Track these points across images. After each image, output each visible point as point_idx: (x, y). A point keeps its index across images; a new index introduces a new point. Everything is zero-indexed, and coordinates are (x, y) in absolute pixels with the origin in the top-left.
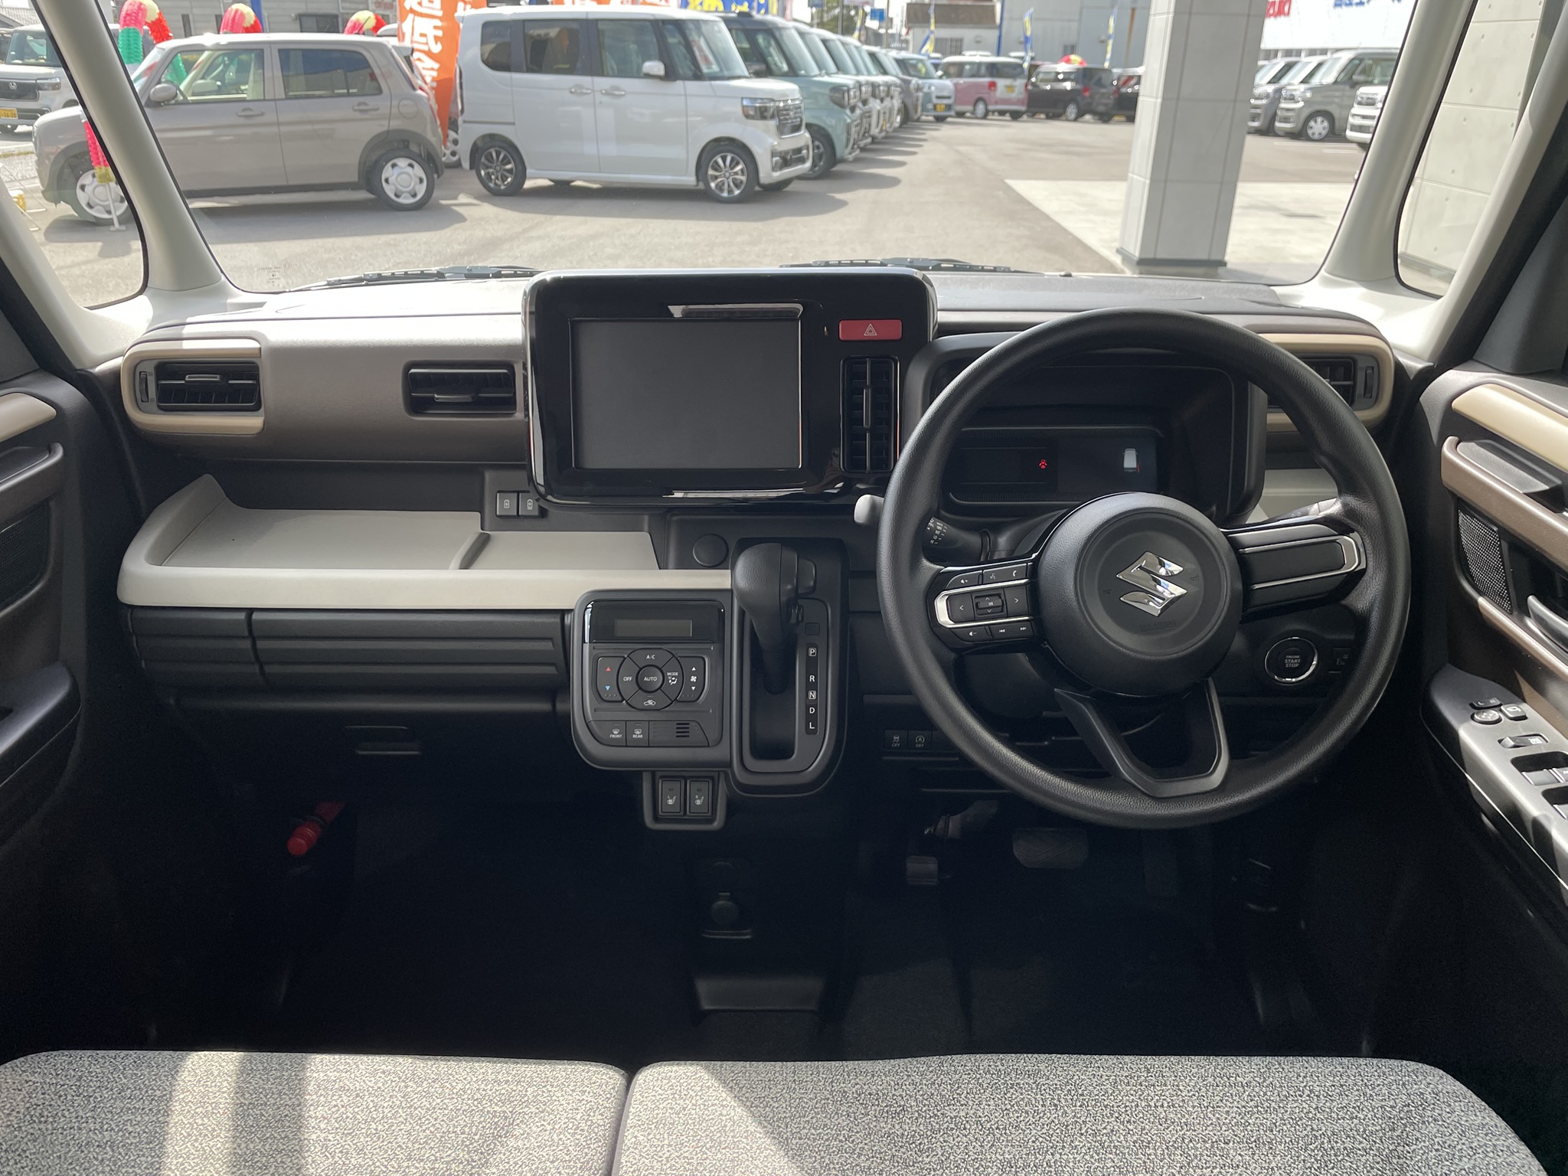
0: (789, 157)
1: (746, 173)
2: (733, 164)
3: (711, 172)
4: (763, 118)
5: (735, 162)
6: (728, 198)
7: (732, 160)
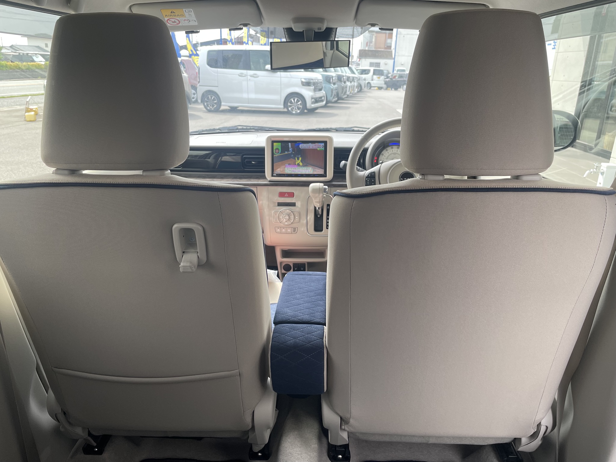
7: (297, 100)
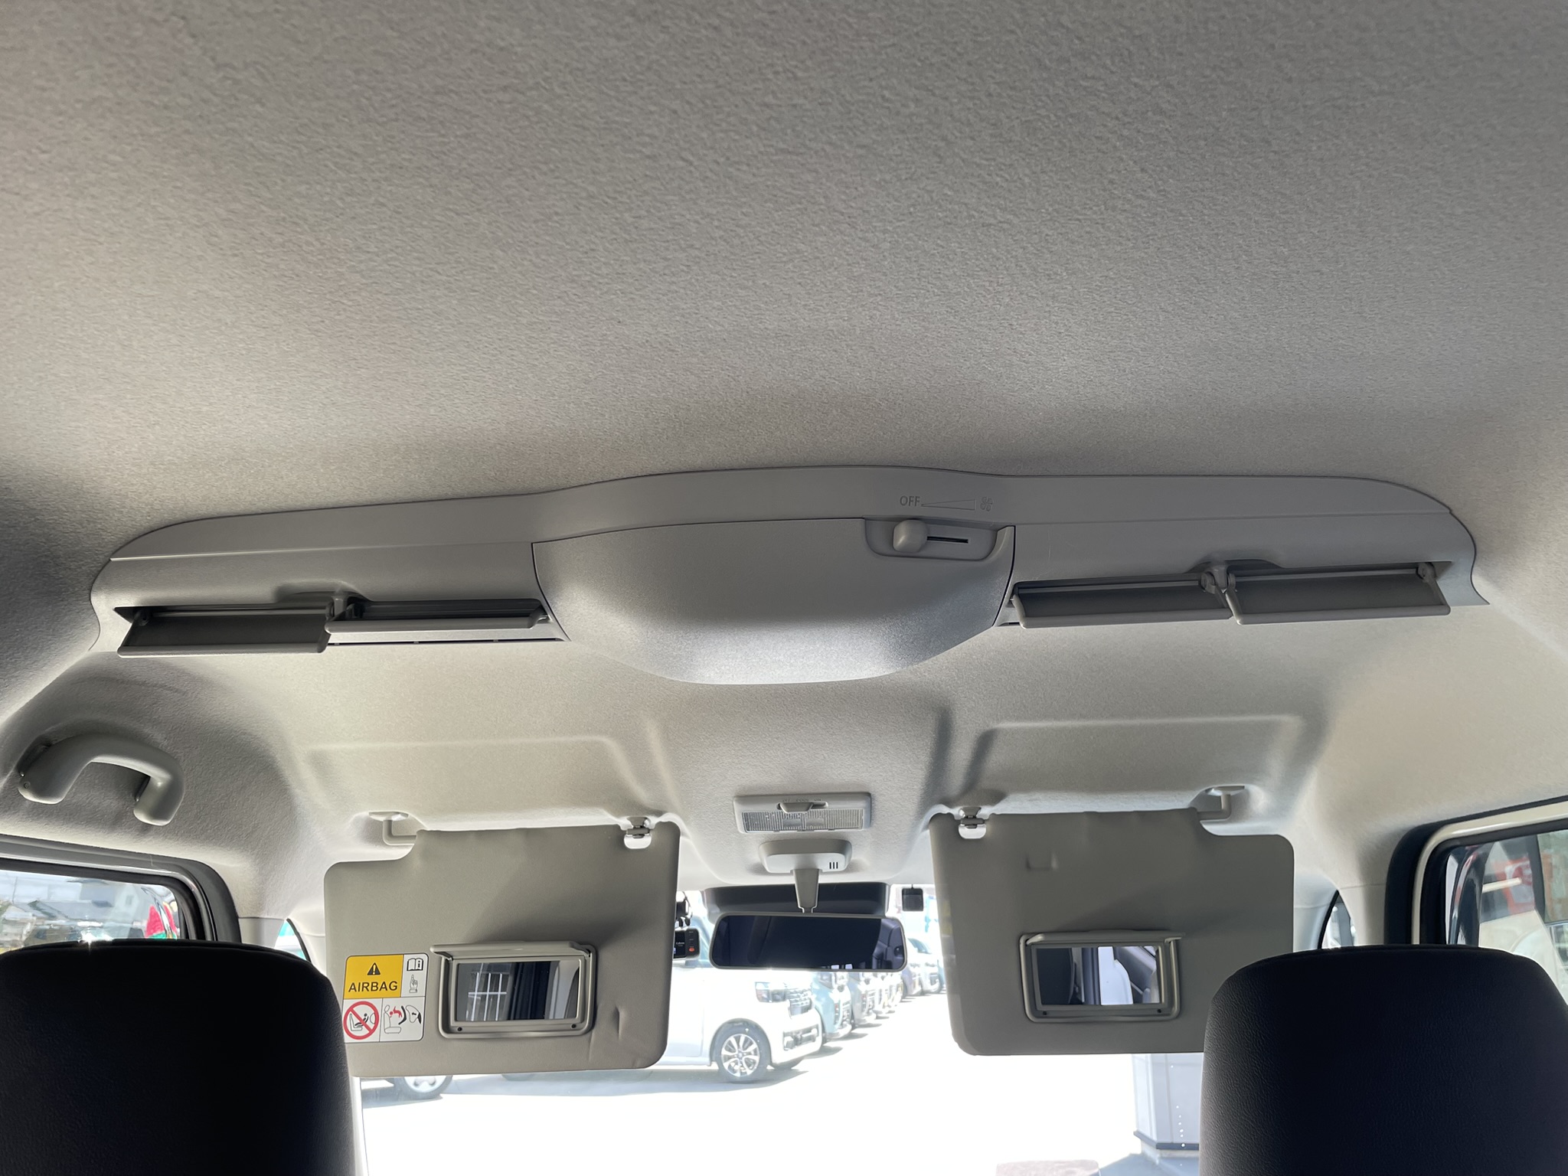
0: (799, 1037)
1: (758, 1052)
2: (746, 1045)
3: (724, 1052)
4: (775, 1000)
5: (748, 1042)
6: (741, 1078)
